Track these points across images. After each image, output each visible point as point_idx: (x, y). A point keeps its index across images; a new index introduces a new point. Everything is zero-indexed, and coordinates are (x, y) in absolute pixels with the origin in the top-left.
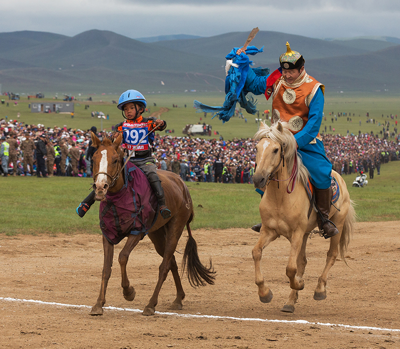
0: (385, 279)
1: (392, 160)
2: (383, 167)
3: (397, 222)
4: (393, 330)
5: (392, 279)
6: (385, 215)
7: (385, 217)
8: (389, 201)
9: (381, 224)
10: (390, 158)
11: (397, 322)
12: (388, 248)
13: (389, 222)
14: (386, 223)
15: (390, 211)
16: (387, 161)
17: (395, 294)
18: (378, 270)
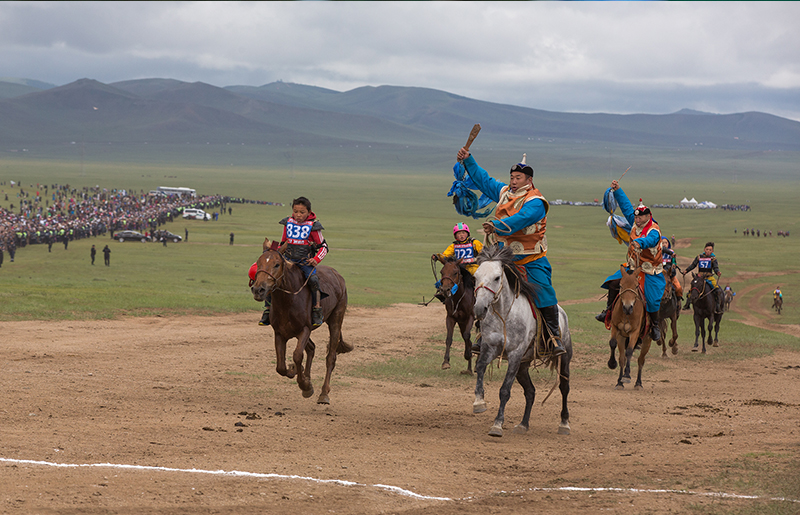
0: (14, 395)
1: (31, 243)
2: (19, 252)
3: (32, 322)
4: (22, 461)
5: (22, 395)
6: (17, 313)
7: (17, 316)
8: (24, 294)
9: (12, 324)
10: (28, 241)
11: (27, 451)
12: (20, 355)
13: (22, 322)
14: (18, 323)
15: (24, 308)
16: (24, 244)
17: (26, 415)
18: (5, 383)
